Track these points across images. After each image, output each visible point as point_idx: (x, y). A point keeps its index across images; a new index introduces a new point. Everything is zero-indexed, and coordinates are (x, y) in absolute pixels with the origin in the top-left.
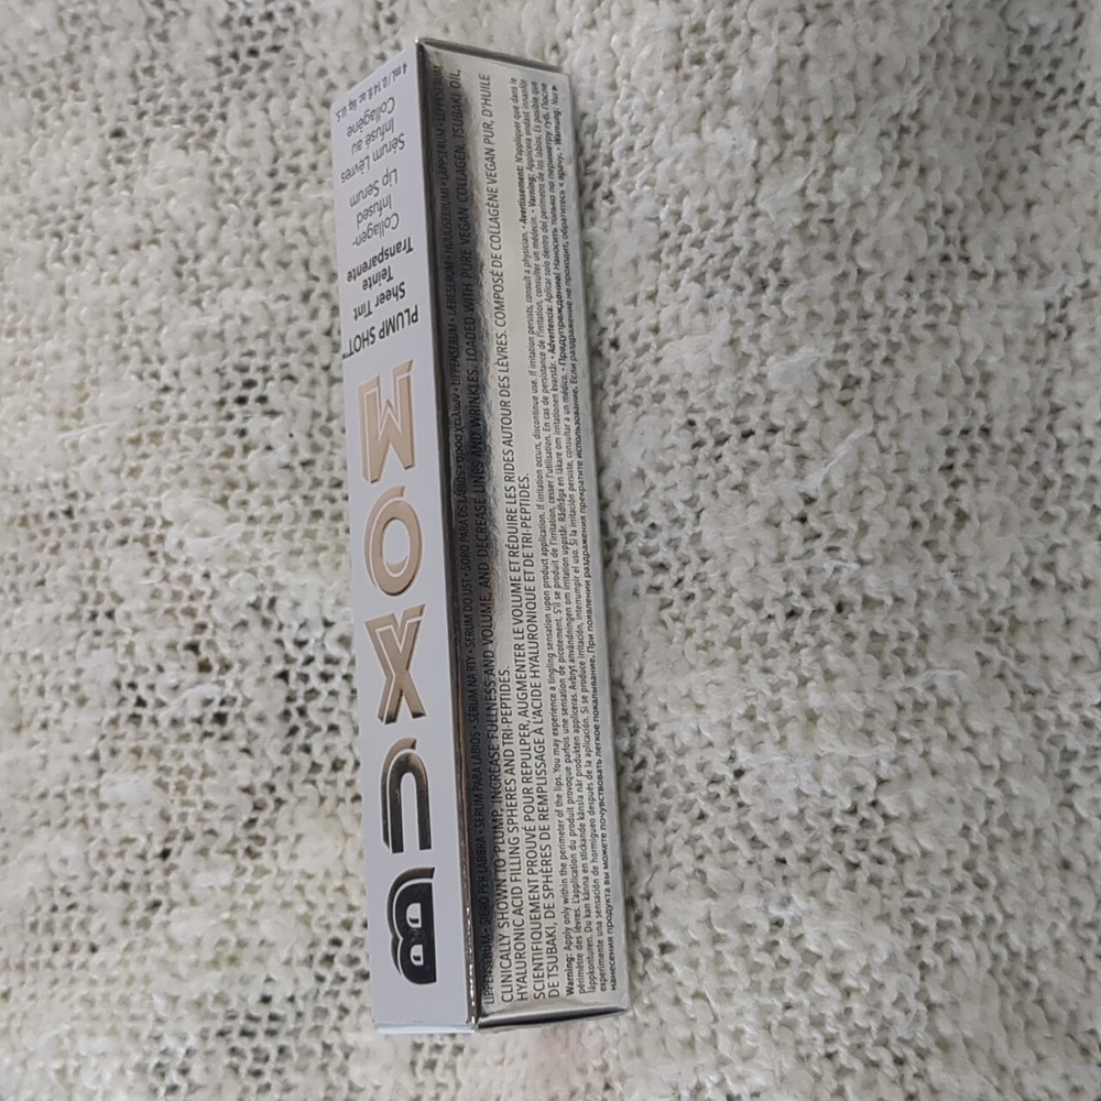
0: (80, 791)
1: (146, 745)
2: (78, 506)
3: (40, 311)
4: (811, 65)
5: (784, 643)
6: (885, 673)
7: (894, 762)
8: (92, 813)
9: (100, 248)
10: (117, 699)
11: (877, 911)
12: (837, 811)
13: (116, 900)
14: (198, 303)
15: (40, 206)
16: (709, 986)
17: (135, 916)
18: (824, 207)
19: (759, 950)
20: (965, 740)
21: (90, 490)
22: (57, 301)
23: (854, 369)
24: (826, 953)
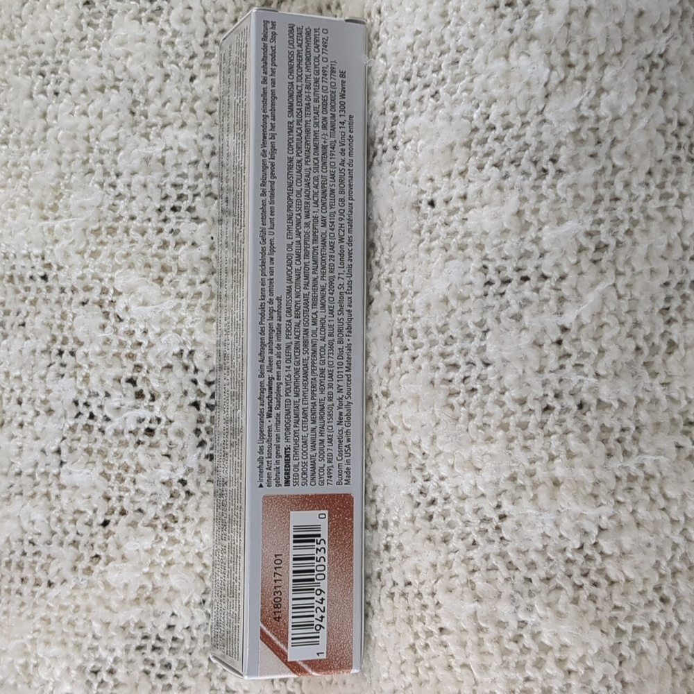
0: (46, 474)
1: (96, 447)
2: (51, 274)
3: (28, 129)
4: (593, 15)
5: (539, 431)
8: (54, 491)
9: (75, 88)
10: (75, 414)
11: (592, 618)
12: (569, 549)
13: (68, 553)
14: (146, 136)
15: (29, 51)
16: (473, 660)
17: (81, 566)
18: (592, 120)
19: (510, 640)
20: (662, 503)
21: (61, 264)
22: (40, 124)
23: (604, 238)
24: (556, 646)
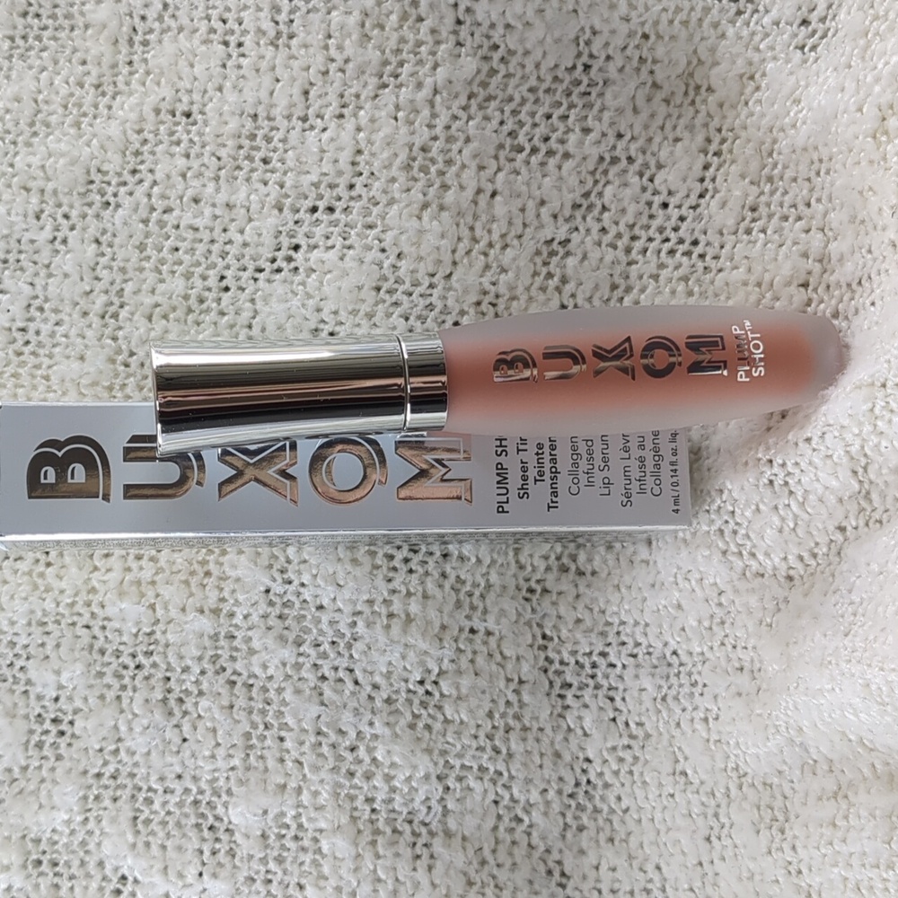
6: (458, 604)
7: (453, 661)
